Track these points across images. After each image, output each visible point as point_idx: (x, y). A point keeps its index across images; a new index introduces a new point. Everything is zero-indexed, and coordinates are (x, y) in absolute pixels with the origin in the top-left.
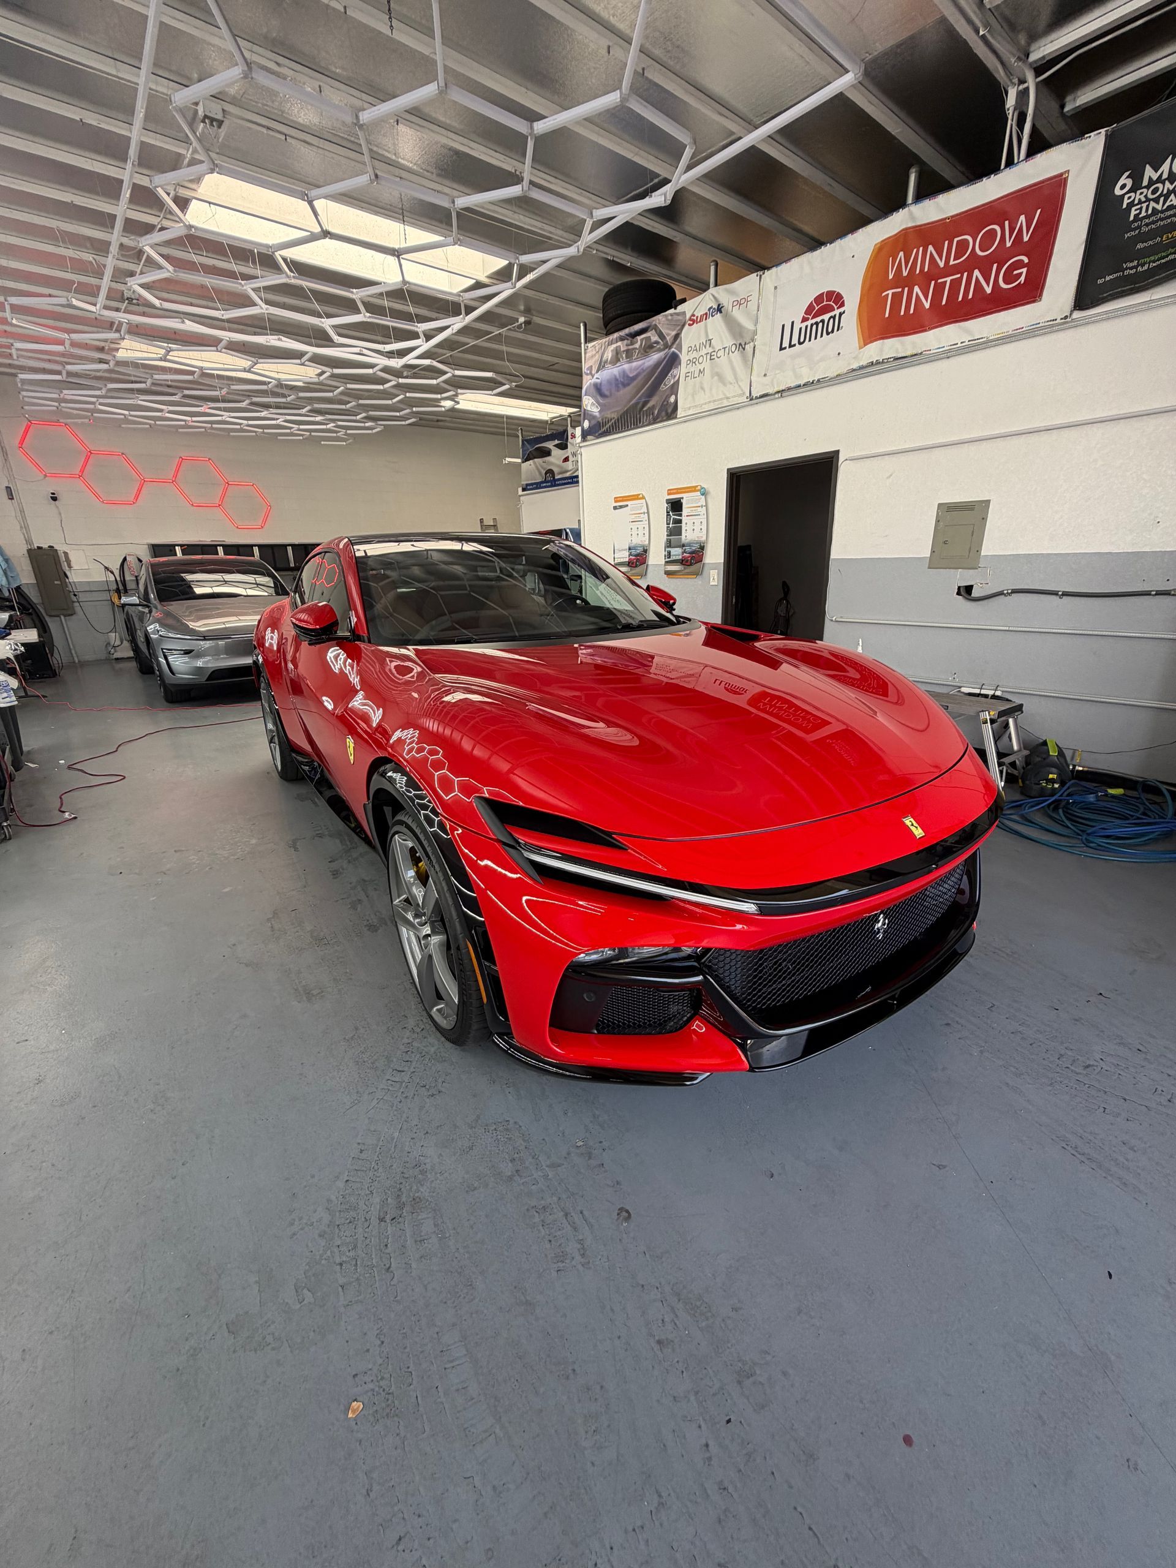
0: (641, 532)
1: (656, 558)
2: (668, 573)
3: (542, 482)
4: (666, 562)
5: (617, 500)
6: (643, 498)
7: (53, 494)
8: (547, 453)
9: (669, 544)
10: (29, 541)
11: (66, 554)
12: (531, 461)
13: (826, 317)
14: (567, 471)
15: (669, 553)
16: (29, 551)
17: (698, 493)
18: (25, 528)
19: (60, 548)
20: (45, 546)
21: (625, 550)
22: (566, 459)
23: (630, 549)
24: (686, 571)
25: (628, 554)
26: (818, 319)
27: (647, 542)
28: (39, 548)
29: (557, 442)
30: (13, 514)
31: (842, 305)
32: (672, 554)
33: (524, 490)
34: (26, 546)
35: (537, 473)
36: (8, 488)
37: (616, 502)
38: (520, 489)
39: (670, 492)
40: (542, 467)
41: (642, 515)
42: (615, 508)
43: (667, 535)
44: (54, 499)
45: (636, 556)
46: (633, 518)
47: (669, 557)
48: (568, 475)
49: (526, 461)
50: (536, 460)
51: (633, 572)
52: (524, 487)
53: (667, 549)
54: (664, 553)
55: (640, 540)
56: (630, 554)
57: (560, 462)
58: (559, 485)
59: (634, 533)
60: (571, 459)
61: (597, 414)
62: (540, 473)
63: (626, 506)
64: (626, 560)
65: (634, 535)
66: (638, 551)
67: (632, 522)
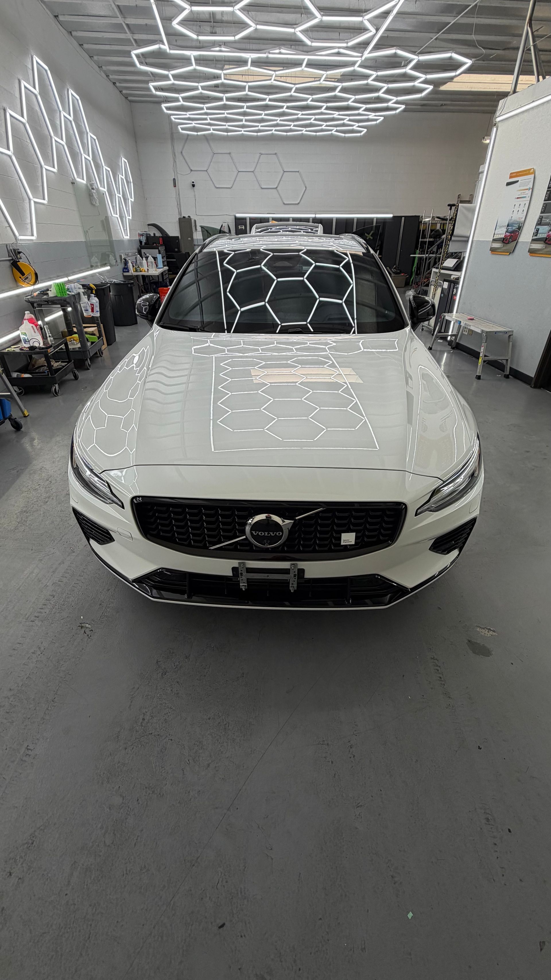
0: (521, 211)
1: (526, 236)
2: (532, 252)
4: (533, 240)
5: (511, 175)
6: (534, 173)
7: (193, 182)
9: (540, 223)
10: (180, 213)
11: (195, 221)
15: (538, 230)
16: (180, 219)
18: (179, 205)
19: (193, 217)
20: (186, 216)
21: (504, 226)
23: (508, 226)
24: (546, 250)
25: (505, 230)
27: (523, 219)
28: (184, 217)
30: (175, 196)
32: (539, 232)
34: (178, 216)
36: (174, 179)
37: (511, 177)
41: (527, 192)
42: (508, 184)
43: (542, 213)
44: (193, 186)
45: (511, 233)
46: (518, 194)
47: (536, 235)
51: (505, 248)
53: (537, 227)
54: (533, 231)
55: (519, 216)
56: (507, 231)
59: (516, 208)
63: (517, 181)
64: (503, 236)
65: (516, 212)
66: (514, 228)
67: (518, 198)
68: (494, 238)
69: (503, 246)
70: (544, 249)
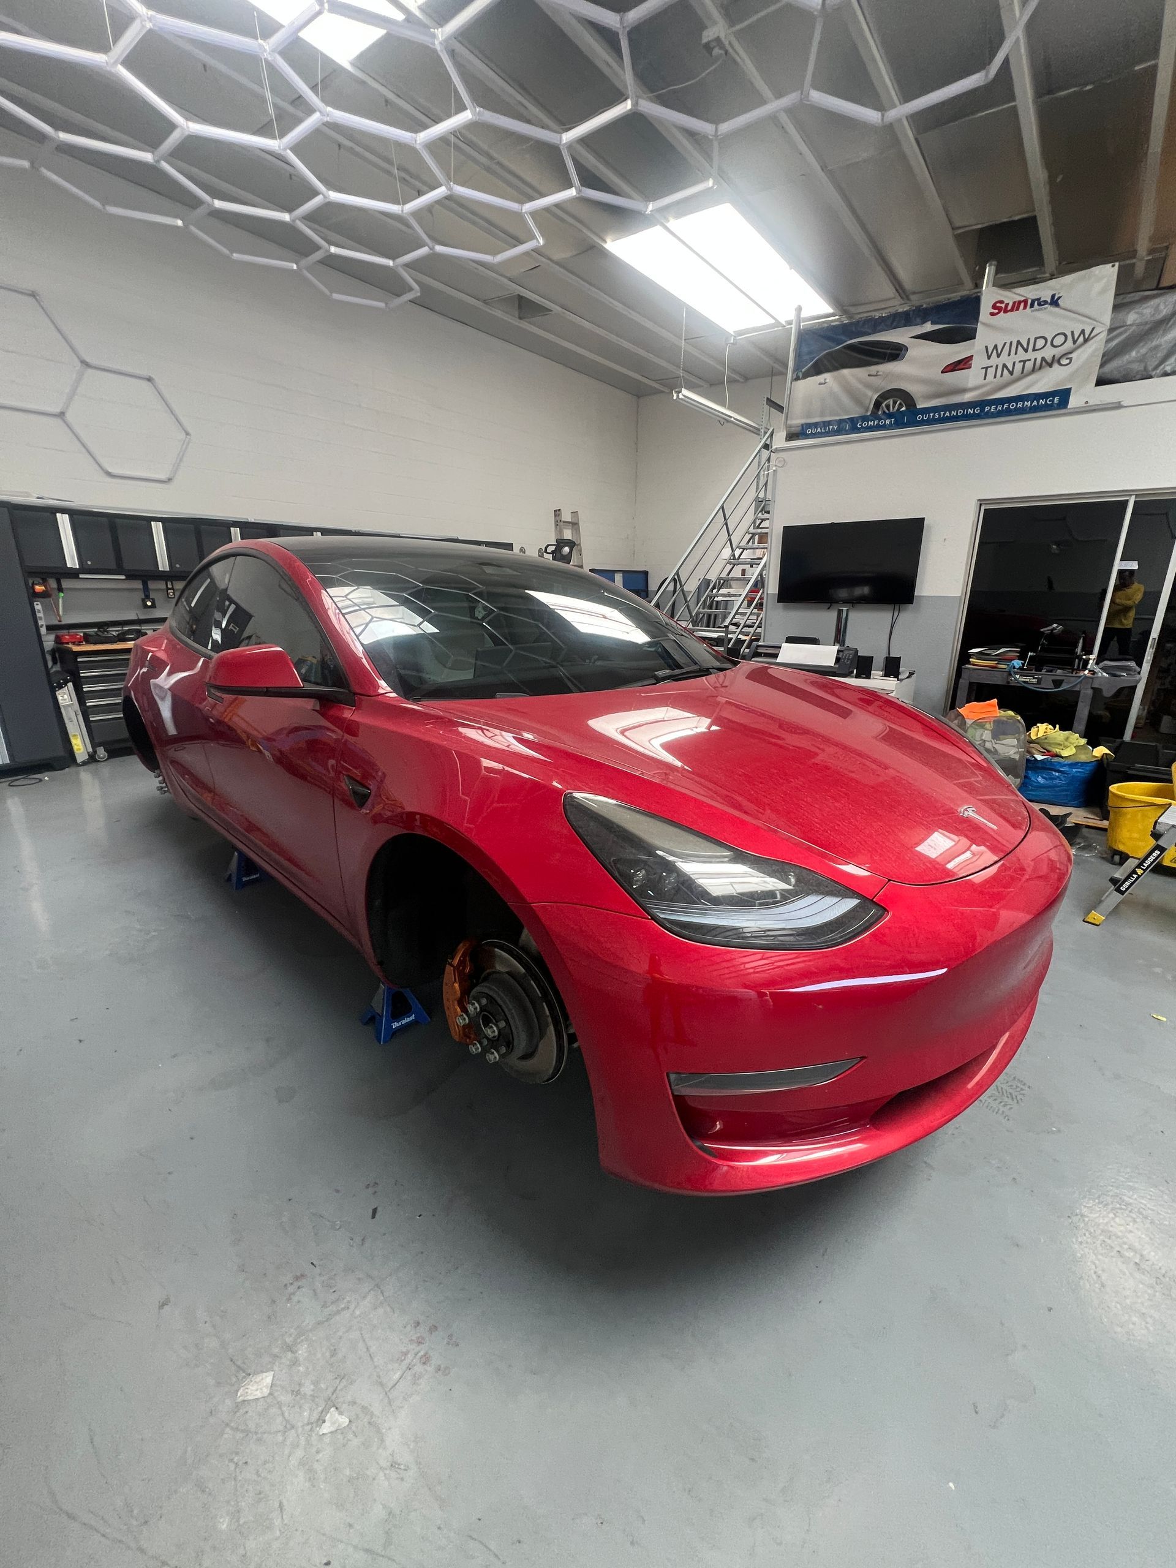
3: (864, 418)
8: (895, 352)
12: (827, 377)
14: (964, 391)
22: (963, 364)
29: (928, 327)
33: (791, 437)
35: (846, 400)
38: (783, 434)
40: (868, 386)
48: (968, 397)
49: (806, 375)
50: (846, 372)
52: (798, 430)
57: (935, 373)
58: (923, 423)
60: (979, 362)
62: (857, 400)
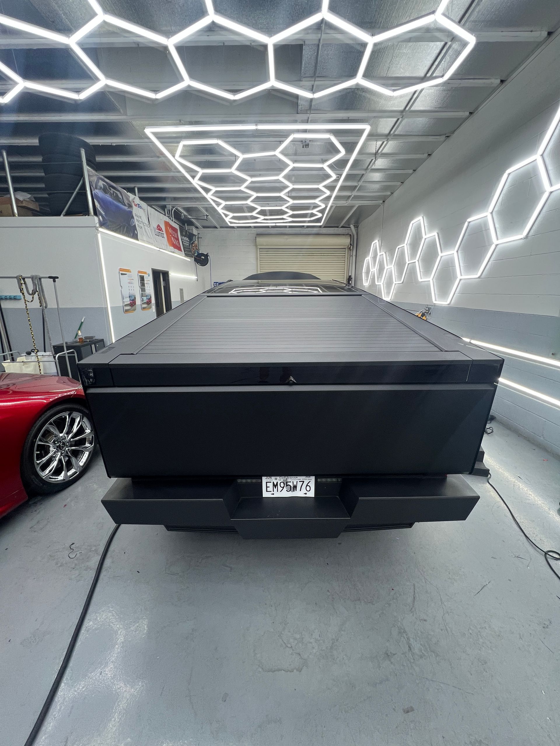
1: (138, 302)
2: (143, 308)
4: (142, 303)
5: (121, 270)
6: (130, 272)
9: (142, 295)
13: (161, 232)
17: (148, 275)
23: (129, 297)
25: (129, 299)
26: (160, 231)
27: (135, 294)
31: (163, 231)
39: (139, 272)
41: (131, 280)
42: (121, 274)
43: (141, 291)
45: (132, 300)
46: (128, 281)
47: (143, 301)
53: (142, 298)
54: (140, 299)
55: (132, 292)
56: (130, 300)
59: (130, 288)
61: (104, 215)
63: (126, 274)
64: (129, 303)
65: (130, 290)
66: (133, 298)
67: (129, 283)
68: (125, 304)
69: (132, 308)
70: (147, 307)
